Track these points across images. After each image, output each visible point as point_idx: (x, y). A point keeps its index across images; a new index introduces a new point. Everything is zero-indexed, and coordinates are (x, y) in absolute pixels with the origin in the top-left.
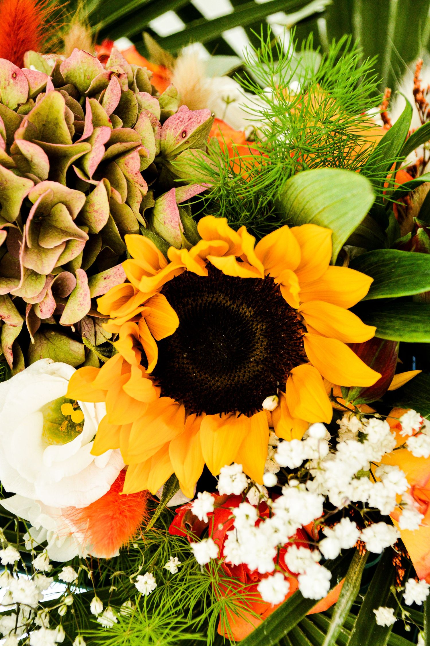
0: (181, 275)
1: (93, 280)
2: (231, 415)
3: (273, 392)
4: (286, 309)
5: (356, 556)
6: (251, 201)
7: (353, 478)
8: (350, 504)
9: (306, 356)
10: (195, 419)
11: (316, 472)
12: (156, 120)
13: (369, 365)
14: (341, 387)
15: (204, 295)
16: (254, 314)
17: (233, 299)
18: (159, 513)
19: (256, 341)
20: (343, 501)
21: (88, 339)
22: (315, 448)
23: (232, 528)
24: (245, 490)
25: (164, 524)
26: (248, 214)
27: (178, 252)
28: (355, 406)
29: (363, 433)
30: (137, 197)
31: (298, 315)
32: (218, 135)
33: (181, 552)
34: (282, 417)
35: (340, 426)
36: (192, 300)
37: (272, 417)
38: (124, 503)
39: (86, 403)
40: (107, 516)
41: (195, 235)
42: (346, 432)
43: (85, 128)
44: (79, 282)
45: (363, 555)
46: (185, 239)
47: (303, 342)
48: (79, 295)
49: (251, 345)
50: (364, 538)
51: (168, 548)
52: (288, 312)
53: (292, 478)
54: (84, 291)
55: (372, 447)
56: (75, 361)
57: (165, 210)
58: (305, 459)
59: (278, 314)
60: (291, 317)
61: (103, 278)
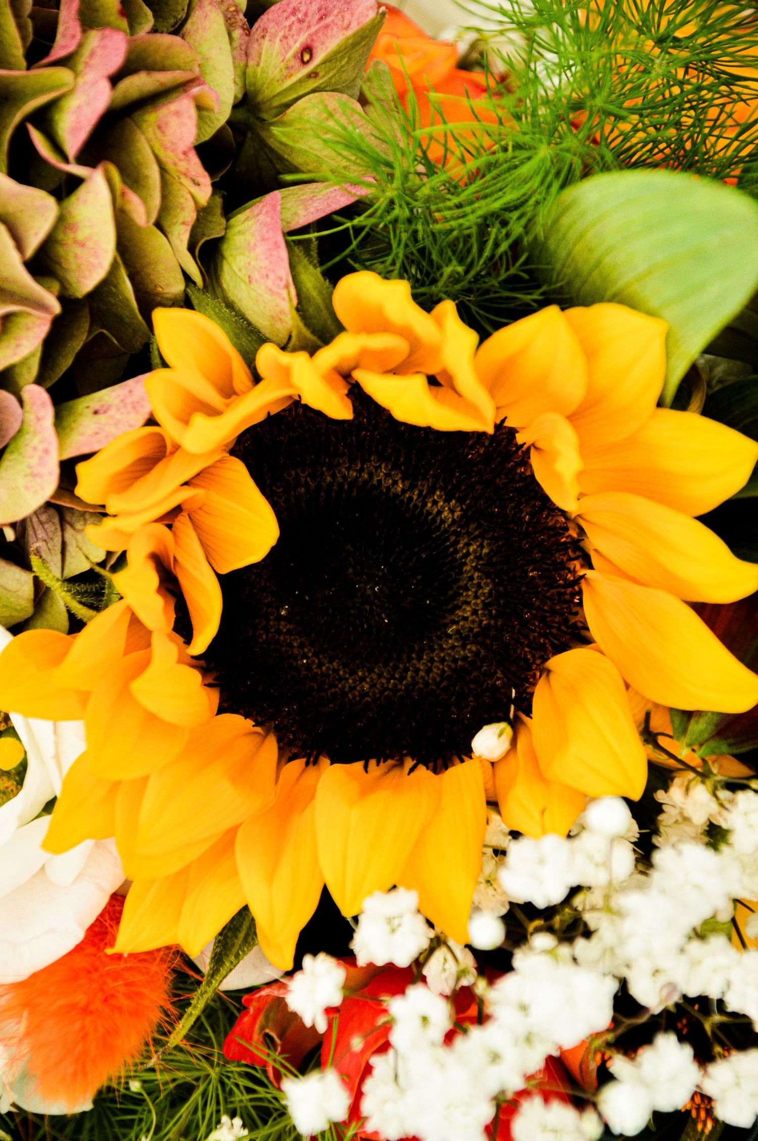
0: (284, 410)
1: (65, 413)
2: (394, 766)
3: (500, 715)
4: (542, 509)
5: (688, 1134)
6: (469, 236)
7: (690, 938)
8: (681, 1001)
9: (588, 629)
10: (303, 771)
11: (599, 919)
12: (237, 11)
13: (741, 659)
14: (671, 710)
15: (339, 464)
16: (461, 517)
17: (412, 476)
18: (201, 1005)
19: (462, 583)
20: (664, 993)
21: (44, 561)
22: (599, 858)
23: (385, 1047)
24: (421, 954)
25: (211, 1034)
26: (460, 269)
27: (285, 358)
28: (703, 760)
29: (719, 827)
30: (183, 209)
31: (570, 525)
32: (389, 50)
33: (249, 1105)
34: (521, 777)
35: (664, 807)
36: (309, 475)
37: (494, 775)
38: (116, 976)
39: (34, 722)
40: (73, 1006)
41: (325, 314)
42: (676, 822)
43: (61, 29)
44: (30, 417)
45: (707, 1131)
46: (301, 325)
47: (580, 592)
48: (28, 451)
49: (451, 593)
50: (710, 1088)
51: (217, 1095)
52: (547, 517)
53: (538, 930)
54: (42, 442)
55: (742, 862)
56: (7, 614)
57: (251, 248)
58: (574, 883)
59: (521, 519)
60: (554, 528)
61: (91, 410)
